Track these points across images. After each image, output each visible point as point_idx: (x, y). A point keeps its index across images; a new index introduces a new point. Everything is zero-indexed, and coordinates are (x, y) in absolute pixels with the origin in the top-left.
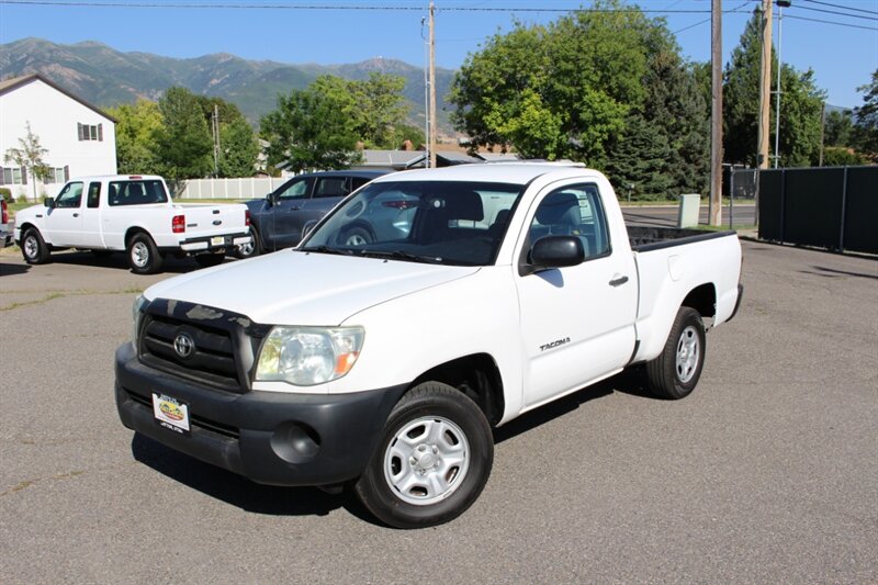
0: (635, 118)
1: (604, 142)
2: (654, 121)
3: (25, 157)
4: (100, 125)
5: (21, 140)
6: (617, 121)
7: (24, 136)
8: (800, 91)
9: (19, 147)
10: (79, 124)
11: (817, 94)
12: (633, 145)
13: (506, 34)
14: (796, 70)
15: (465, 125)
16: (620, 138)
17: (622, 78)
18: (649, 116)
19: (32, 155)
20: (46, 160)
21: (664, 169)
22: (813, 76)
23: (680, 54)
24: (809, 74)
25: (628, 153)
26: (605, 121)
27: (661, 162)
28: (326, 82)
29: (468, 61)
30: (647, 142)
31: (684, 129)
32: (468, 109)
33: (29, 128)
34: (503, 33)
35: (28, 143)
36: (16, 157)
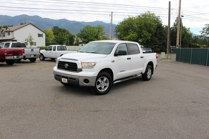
0: (153, 36)
1: (146, 41)
2: (157, 37)
3: (29, 40)
4: (42, 34)
5: (28, 37)
6: (149, 37)
7: (29, 36)
8: (187, 32)
9: (28, 38)
10: (38, 34)
11: (191, 33)
12: (152, 42)
13: (127, 18)
14: (186, 28)
15: (117, 37)
16: (150, 41)
17: (150, 28)
18: (155, 36)
19: (30, 40)
20: (33, 41)
21: (158, 47)
22: (190, 29)
23: (162, 23)
24: (189, 29)
25: (151, 43)
26: (146, 37)
27: (158, 46)
28: (88, 26)
29: (118, 24)
30: (155, 42)
31: (163, 39)
32: (118, 33)
33: (30, 34)
34: (126, 18)
35: (30, 37)
36: (27, 40)
